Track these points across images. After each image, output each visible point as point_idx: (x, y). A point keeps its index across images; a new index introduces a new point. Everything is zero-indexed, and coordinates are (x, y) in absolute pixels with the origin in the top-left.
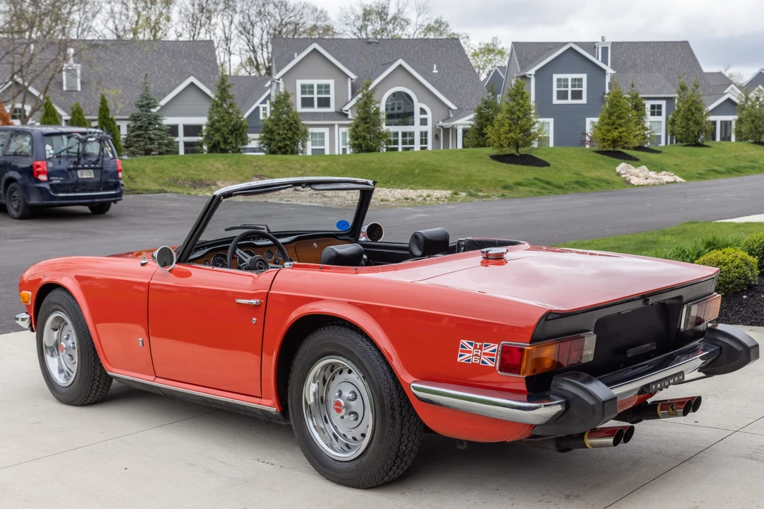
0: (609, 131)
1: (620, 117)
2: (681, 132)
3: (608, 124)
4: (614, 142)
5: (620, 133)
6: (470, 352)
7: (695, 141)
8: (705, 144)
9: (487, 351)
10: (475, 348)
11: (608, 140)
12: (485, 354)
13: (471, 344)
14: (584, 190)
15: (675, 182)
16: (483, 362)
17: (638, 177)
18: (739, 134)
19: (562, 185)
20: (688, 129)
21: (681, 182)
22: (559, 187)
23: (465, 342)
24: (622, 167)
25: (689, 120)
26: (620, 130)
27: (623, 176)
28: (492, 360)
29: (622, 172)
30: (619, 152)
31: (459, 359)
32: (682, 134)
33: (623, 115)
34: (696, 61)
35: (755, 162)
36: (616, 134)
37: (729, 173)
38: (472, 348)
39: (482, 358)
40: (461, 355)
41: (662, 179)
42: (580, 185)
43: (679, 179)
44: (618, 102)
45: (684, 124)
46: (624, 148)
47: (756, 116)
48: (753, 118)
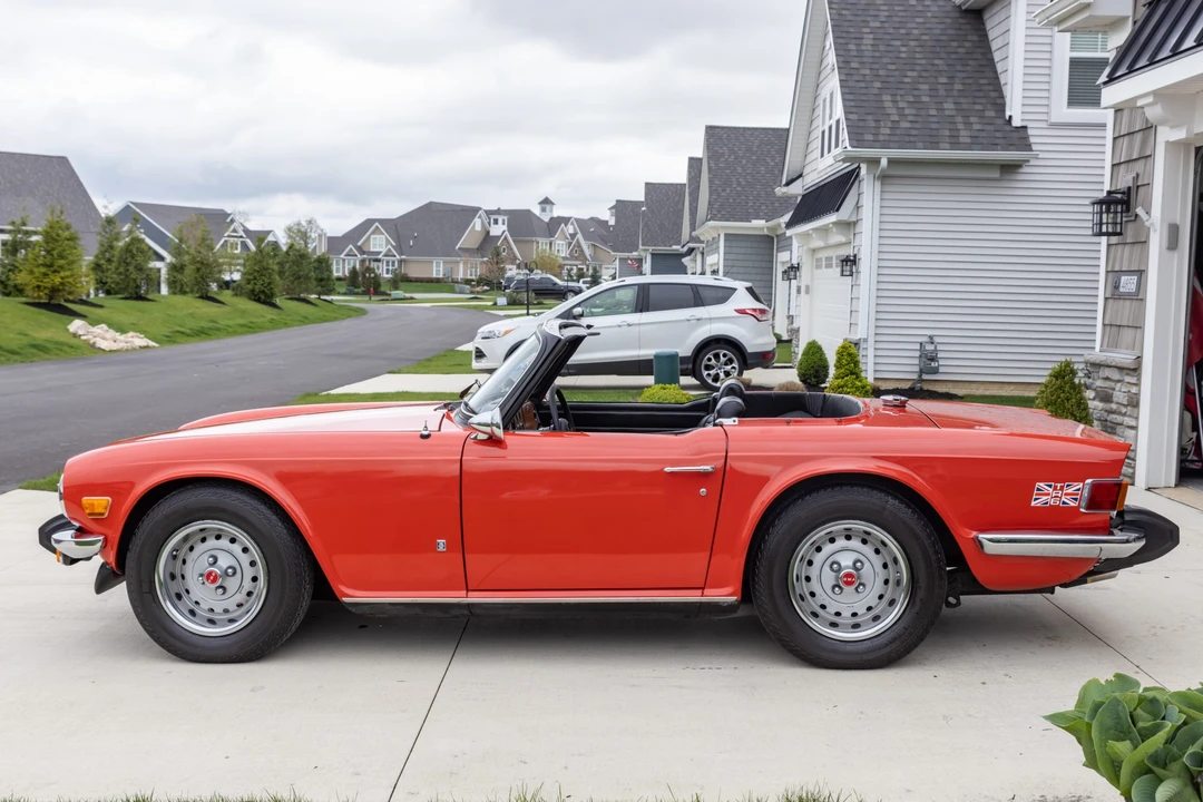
0: (45, 275)
1: (61, 257)
2: (118, 280)
3: (44, 265)
4: (54, 291)
5: (62, 278)
6: (1048, 494)
7: (136, 293)
8: (149, 297)
9: (1070, 491)
10: (1055, 488)
11: (45, 288)
12: (1066, 494)
13: (1050, 486)
14: (47, 356)
15: (147, 347)
16: (1064, 503)
17: (104, 338)
18: (172, 284)
19: (16, 349)
20: (127, 276)
21: (154, 347)
22: (13, 352)
23: (1041, 484)
24: (77, 325)
25: (128, 264)
26: (62, 274)
27: (83, 338)
28: (1076, 499)
29: (80, 332)
30: (60, 305)
31: (1033, 504)
32: (117, 284)
33: (65, 254)
34: (81, 184)
35: (215, 322)
36: (57, 280)
37: (198, 335)
38: (1051, 490)
39: (1063, 499)
40: (1036, 499)
41: (132, 342)
42: (40, 350)
43: (152, 343)
44: (58, 235)
45: (122, 269)
46: (67, 301)
47: (202, 263)
48: (198, 265)
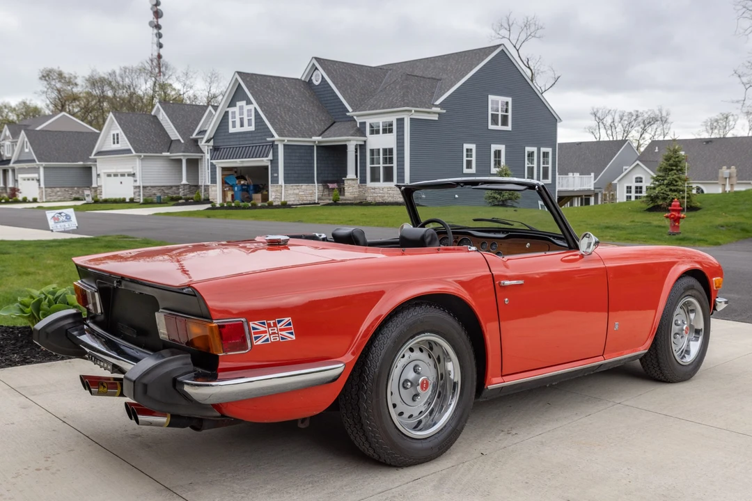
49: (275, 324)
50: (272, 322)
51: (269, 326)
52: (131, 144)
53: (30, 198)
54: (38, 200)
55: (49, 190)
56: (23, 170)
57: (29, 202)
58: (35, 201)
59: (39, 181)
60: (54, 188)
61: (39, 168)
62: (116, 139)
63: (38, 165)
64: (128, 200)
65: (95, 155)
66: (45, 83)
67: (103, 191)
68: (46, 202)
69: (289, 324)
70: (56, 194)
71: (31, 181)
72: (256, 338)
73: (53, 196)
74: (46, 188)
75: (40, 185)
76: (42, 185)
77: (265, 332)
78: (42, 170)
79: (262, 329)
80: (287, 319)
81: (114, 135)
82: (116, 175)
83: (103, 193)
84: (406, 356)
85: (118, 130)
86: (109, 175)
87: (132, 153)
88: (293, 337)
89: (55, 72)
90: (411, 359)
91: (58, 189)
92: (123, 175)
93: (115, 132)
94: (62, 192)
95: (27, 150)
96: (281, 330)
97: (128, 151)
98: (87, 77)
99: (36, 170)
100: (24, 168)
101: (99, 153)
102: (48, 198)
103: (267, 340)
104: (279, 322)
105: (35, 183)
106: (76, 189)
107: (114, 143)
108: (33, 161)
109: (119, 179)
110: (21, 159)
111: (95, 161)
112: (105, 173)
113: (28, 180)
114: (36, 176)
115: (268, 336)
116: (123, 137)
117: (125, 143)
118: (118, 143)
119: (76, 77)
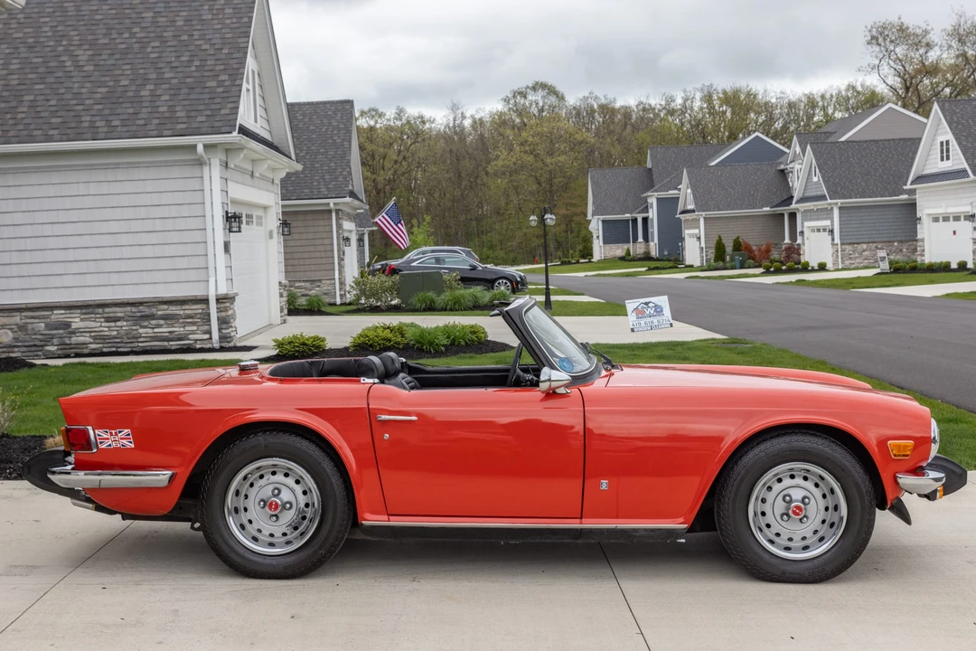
49: (116, 433)
50: (113, 432)
51: (111, 434)
52: (967, 160)
53: (814, 264)
54: (830, 266)
55: (848, 248)
56: (809, 215)
57: (813, 270)
58: (822, 268)
59: (832, 231)
60: (858, 244)
61: (832, 208)
62: (945, 153)
63: (830, 204)
64: (954, 266)
65: (912, 183)
66: (877, 49)
67: (926, 248)
68: (843, 269)
69: (129, 435)
70: (861, 254)
71: (822, 233)
72: (101, 443)
73: (856, 258)
74: (842, 244)
75: (833, 239)
76: (837, 240)
77: (108, 439)
78: (836, 212)
79: (105, 436)
80: (126, 431)
81: (942, 143)
82: (946, 219)
83: (926, 253)
84: (265, 478)
85: (947, 135)
86: (936, 220)
87: (968, 176)
88: (133, 446)
89: (893, 26)
90: (270, 481)
91: (865, 246)
92: (957, 218)
93: (944, 138)
94: (870, 250)
95: (815, 179)
96: (122, 439)
97: (961, 173)
98: (950, 28)
99: (827, 213)
100: (812, 211)
101: (920, 179)
102: (847, 262)
103: (110, 445)
104: (120, 432)
105: (826, 236)
106: (896, 244)
107: (942, 159)
108: (823, 198)
109: (952, 225)
110: (808, 194)
111: (913, 192)
112: (929, 215)
113: (819, 230)
114: (827, 223)
115: (110, 442)
116: (955, 147)
117: (958, 161)
118: (948, 158)
119: (926, 32)
